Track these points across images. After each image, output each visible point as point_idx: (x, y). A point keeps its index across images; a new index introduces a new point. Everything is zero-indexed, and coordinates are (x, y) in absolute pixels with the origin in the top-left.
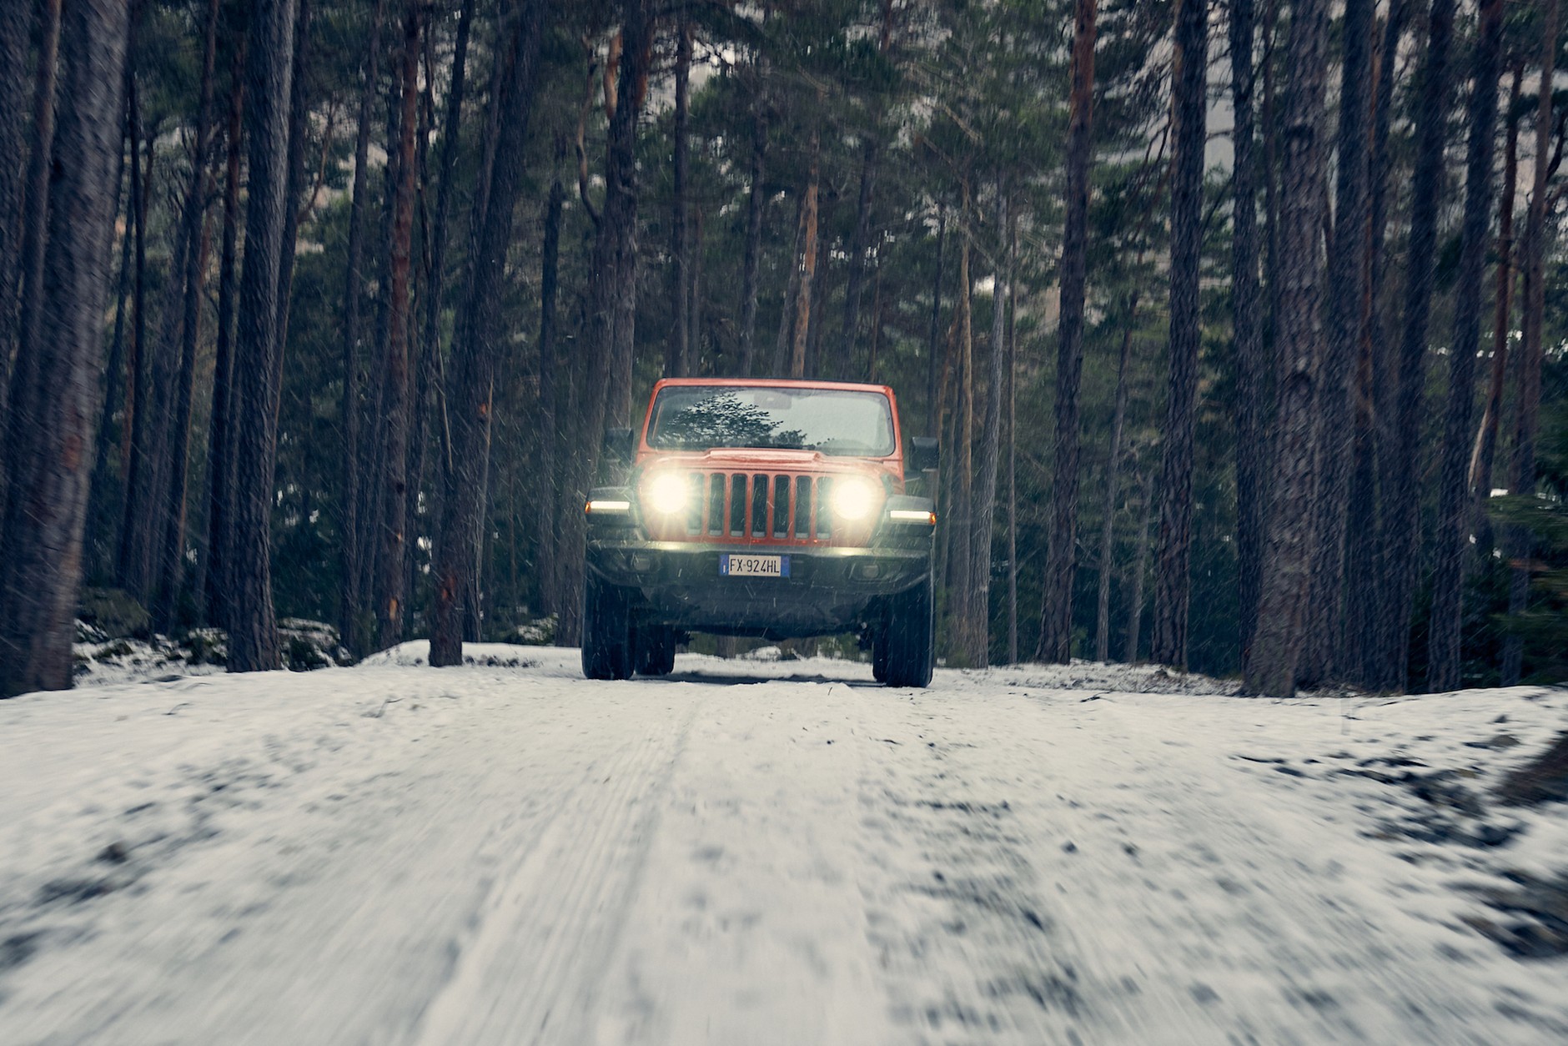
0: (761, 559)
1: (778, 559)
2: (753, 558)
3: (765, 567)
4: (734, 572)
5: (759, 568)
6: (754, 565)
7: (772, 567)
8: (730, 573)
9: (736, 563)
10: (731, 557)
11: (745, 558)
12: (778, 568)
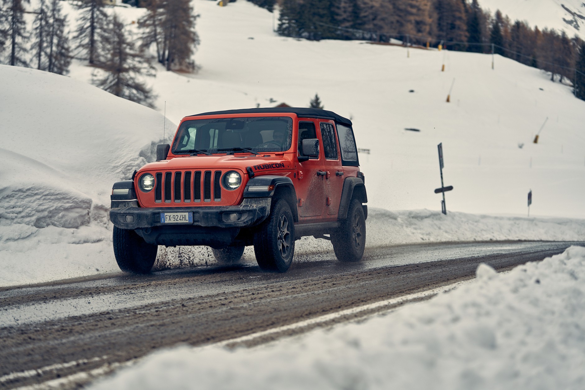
0: (179, 214)
1: (187, 214)
2: (175, 214)
3: (181, 218)
4: (167, 221)
5: (178, 219)
6: (176, 217)
7: (184, 217)
8: (166, 222)
9: (168, 217)
10: (166, 214)
11: (172, 214)
12: (187, 219)
